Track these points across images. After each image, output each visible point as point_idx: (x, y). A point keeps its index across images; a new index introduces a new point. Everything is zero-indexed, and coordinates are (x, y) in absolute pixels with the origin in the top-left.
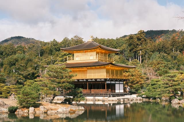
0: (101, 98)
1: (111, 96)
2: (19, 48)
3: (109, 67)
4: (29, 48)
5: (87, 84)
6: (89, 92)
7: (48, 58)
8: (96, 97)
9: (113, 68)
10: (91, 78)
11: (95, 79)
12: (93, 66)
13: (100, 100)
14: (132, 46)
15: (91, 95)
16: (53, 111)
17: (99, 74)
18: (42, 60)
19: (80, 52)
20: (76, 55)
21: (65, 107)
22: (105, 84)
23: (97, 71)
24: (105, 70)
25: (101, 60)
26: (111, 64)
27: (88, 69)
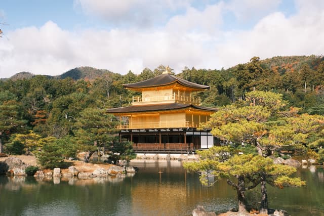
0: (177, 156)
1: (193, 153)
2: (81, 84)
3: (190, 111)
4: (95, 84)
5: (159, 136)
6: (163, 147)
7: (114, 99)
8: (171, 155)
9: (197, 113)
10: (164, 127)
11: (170, 129)
12: (167, 110)
13: (177, 159)
14: (242, 81)
15: (164, 152)
16: (86, 174)
17: (176, 122)
18: (106, 101)
19: (150, 90)
20: (144, 94)
21: (103, 168)
22: (184, 135)
23: (173, 117)
24: (184, 116)
25: (180, 101)
26: (192, 106)
27: (161, 114)
